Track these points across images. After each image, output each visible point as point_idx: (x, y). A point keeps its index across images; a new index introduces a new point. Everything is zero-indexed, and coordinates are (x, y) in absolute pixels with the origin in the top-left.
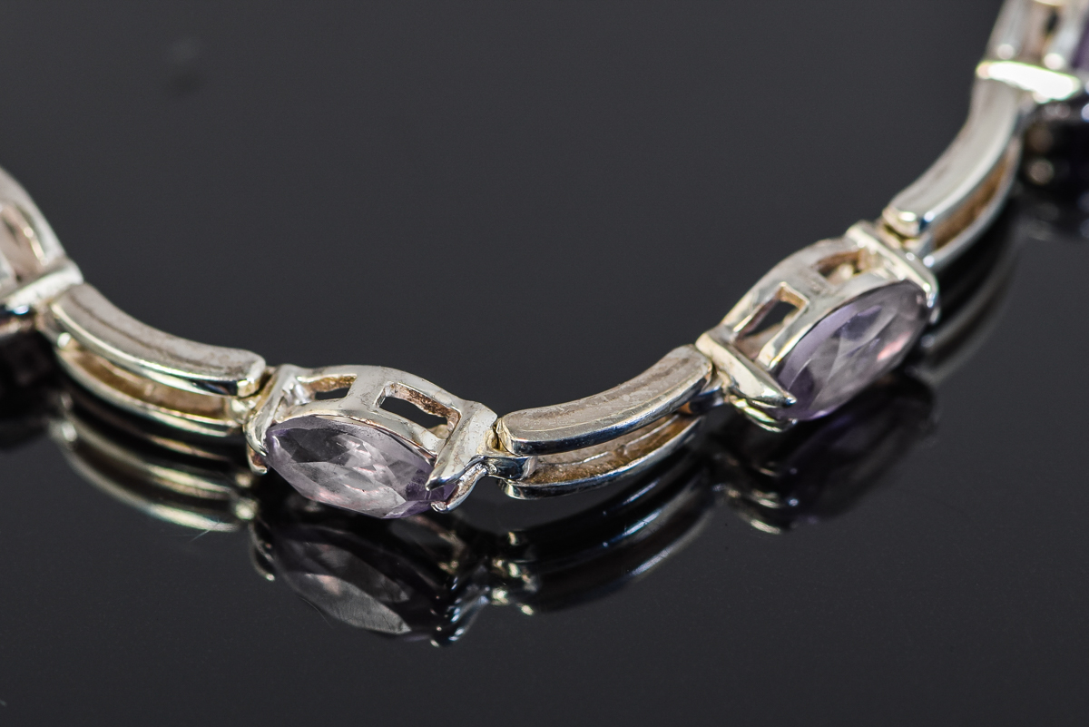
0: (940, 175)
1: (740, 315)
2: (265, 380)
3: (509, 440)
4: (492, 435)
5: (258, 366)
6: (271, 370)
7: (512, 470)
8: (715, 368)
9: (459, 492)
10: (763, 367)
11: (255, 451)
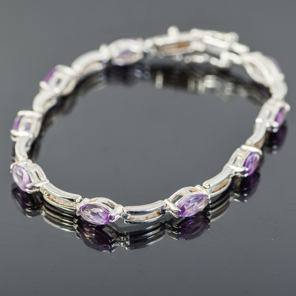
0: (214, 179)
1: (172, 197)
2: (81, 200)
3: (125, 211)
4: (122, 210)
5: (80, 197)
6: (83, 199)
7: (125, 217)
8: (166, 205)
9: (115, 219)
10: (175, 205)
11: (78, 211)
